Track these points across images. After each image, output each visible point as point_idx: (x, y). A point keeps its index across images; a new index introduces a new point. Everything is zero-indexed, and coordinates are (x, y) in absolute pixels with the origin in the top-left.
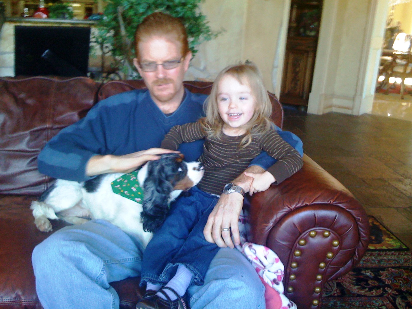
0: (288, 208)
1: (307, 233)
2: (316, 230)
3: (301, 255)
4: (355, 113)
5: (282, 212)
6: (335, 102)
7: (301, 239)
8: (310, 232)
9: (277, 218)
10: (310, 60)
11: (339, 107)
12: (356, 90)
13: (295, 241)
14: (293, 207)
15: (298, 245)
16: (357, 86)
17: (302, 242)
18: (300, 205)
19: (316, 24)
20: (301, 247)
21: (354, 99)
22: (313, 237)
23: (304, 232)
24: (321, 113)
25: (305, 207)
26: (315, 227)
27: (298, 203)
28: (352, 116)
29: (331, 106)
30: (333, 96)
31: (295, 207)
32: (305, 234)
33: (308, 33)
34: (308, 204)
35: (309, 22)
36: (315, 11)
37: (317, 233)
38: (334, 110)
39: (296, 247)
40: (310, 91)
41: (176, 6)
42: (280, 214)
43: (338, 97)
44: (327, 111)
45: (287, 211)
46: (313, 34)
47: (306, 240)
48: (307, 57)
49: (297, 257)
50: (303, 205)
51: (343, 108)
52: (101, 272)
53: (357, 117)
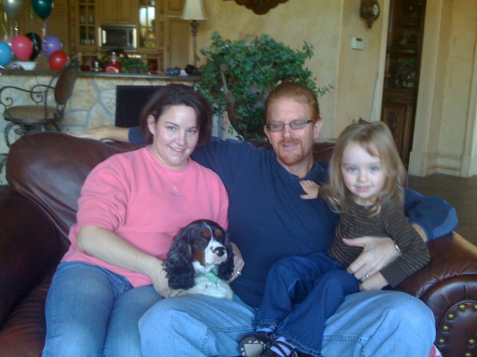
0: (436, 279)
1: (456, 306)
2: (466, 303)
3: (449, 330)
4: (464, 175)
5: (429, 283)
6: (440, 161)
7: (450, 313)
8: (459, 305)
9: (424, 289)
10: (409, 114)
11: (445, 168)
12: (464, 149)
13: (444, 314)
14: (441, 277)
15: (446, 320)
16: (464, 143)
17: (451, 316)
18: (448, 276)
19: (413, 74)
20: (450, 321)
21: (461, 159)
22: (462, 310)
23: (453, 304)
24: (424, 175)
25: (454, 279)
26: (464, 299)
27: (447, 273)
28: (460, 179)
29: (435, 167)
30: (436, 155)
31: (443, 278)
32: (454, 308)
33: (404, 84)
34: (457, 274)
35: (406, 72)
36: (412, 60)
37: (467, 306)
38: (439, 171)
39: (444, 321)
40: (410, 149)
41: (283, 64)
42: (427, 286)
43: (443, 156)
44: (431, 172)
45: (434, 283)
46: (410, 85)
47: (455, 313)
48: (406, 111)
49: (445, 333)
50: (452, 276)
51: (450, 168)
52: (206, 336)
53: (466, 179)
